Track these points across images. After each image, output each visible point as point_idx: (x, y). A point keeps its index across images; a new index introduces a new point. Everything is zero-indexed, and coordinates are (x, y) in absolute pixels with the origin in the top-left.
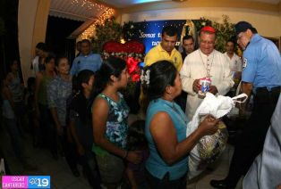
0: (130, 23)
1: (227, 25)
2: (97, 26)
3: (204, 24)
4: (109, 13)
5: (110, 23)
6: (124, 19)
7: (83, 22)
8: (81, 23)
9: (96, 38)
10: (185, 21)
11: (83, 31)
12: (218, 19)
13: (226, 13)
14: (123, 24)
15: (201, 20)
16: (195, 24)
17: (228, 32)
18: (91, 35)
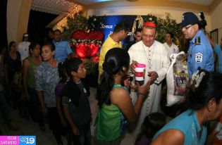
0: (94, 17)
1: (169, 20)
2: (69, 18)
3: (151, 19)
4: (78, 8)
5: (79, 17)
6: (89, 14)
7: (58, 15)
8: (56, 16)
9: (68, 28)
10: (136, 17)
11: (58, 22)
12: (163, 15)
13: (168, 11)
14: (88, 18)
15: (149, 16)
16: (144, 19)
17: (170, 26)
18: (63, 25)
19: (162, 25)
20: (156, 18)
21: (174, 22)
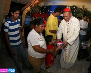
0: (45, 6)
1: (84, 9)
2: (31, 7)
3: (74, 8)
4: (37, 2)
5: (37, 6)
6: (42, 4)
7: (26, 5)
9: (30, 11)
10: (67, 6)
11: (26, 8)
12: (81, 6)
13: (84, 4)
14: (41, 6)
15: (73, 6)
16: (71, 8)
17: (84, 12)
18: (28, 10)
19: (80, 11)
20: (77, 7)
21: (87, 9)
